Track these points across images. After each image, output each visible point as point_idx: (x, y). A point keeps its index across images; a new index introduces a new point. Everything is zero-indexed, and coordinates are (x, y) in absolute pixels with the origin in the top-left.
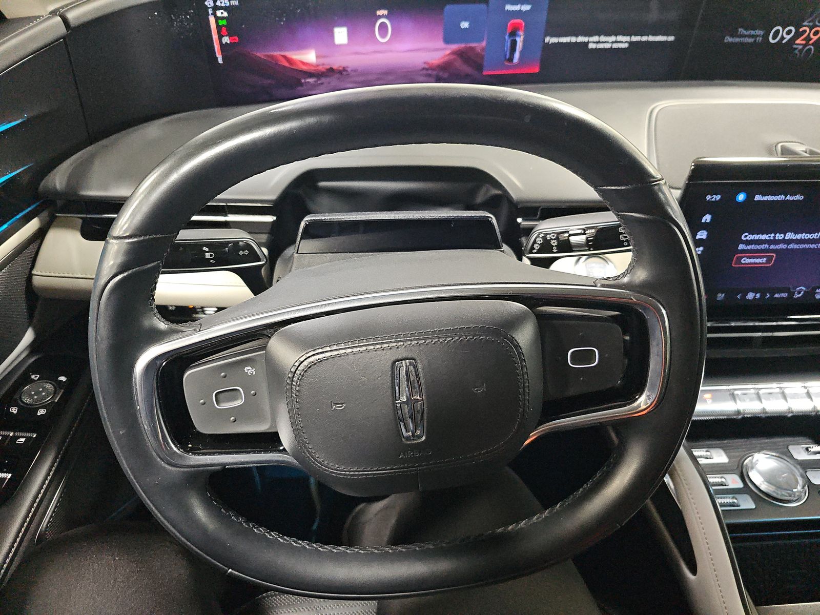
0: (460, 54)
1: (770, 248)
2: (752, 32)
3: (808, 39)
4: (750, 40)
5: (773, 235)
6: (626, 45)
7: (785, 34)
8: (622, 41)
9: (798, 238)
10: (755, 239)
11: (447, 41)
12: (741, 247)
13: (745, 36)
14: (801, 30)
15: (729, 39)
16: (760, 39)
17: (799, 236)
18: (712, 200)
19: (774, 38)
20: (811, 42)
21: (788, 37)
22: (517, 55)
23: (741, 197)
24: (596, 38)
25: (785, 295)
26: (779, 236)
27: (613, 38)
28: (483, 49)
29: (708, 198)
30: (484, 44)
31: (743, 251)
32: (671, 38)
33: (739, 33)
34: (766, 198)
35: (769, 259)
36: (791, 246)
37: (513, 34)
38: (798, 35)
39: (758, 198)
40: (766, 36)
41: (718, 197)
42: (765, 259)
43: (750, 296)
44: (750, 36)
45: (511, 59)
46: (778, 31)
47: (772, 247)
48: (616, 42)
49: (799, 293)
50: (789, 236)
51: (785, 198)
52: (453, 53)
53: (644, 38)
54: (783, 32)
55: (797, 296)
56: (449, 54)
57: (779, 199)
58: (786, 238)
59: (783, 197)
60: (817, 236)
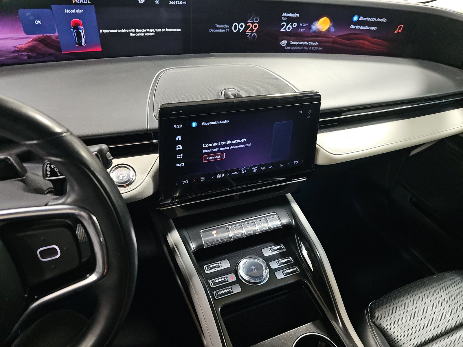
0: (41, 40)
1: (220, 150)
2: (223, 26)
3: (252, 29)
4: (223, 31)
5: (219, 143)
6: (153, 34)
7: (240, 27)
8: (151, 32)
9: (233, 143)
10: (211, 146)
11: (27, 32)
12: (204, 151)
13: (219, 28)
14: (247, 25)
15: (211, 30)
16: (228, 30)
17: (233, 142)
18: (178, 127)
19: (235, 29)
20: (254, 31)
21: (242, 29)
22: (83, 41)
23: (194, 124)
24: (133, 30)
25: (237, 173)
26: (223, 143)
27: (144, 30)
28: (57, 38)
29: (175, 126)
30: (57, 34)
31: (206, 153)
32: (179, 30)
33: (216, 27)
34: (208, 124)
35: (222, 156)
36: (232, 147)
37: (76, 27)
38: (247, 28)
39: (204, 124)
40: (230, 28)
41: (181, 126)
42: (220, 156)
43: (219, 176)
44: (222, 28)
45: (80, 43)
46: (236, 26)
47: (221, 149)
48: (147, 32)
49: (244, 171)
50: (229, 142)
51: (219, 122)
52: (35, 40)
53: (163, 30)
54: (239, 26)
55: (243, 172)
56: (32, 41)
57: (216, 123)
58: (227, 143)
59: (217, 122)
60: (243, 140)
